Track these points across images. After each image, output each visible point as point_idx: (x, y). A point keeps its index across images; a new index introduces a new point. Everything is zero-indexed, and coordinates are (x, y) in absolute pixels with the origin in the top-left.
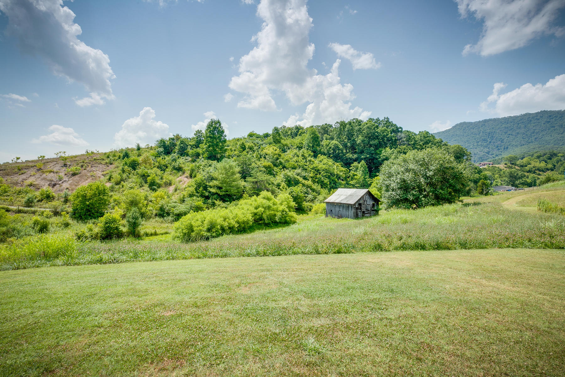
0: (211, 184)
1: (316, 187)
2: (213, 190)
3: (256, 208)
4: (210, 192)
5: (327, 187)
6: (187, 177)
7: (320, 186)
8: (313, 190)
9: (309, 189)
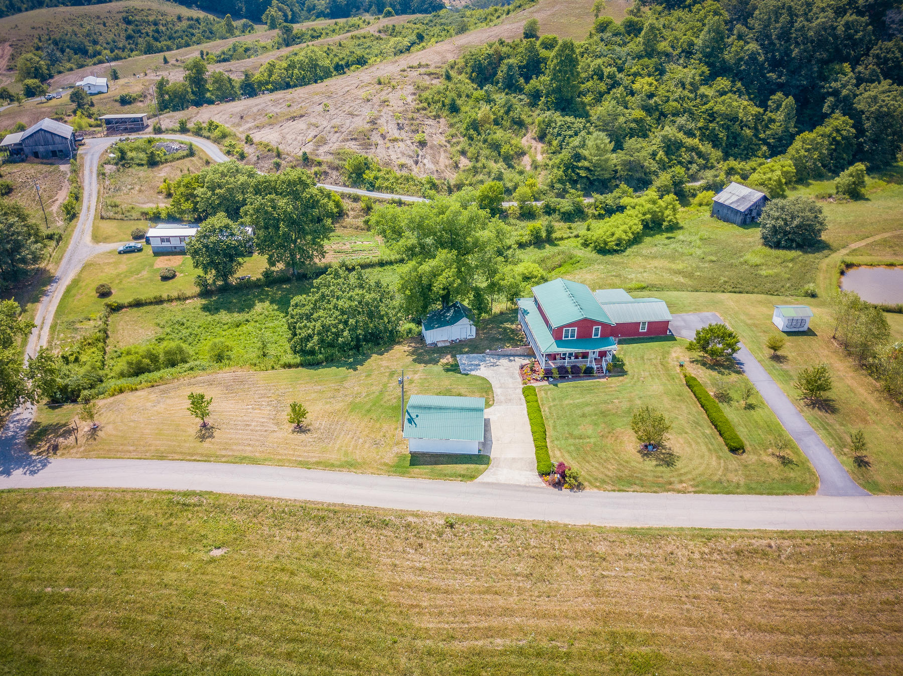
0: (580, 164)
1: (705, 147)
2: (583, 173)
3: (644, 214)
4: (578, 174)
5: (721, 144)
6: (534, 139)
7: (710, 146)
8: (700, 155)
9: (693, 154)
